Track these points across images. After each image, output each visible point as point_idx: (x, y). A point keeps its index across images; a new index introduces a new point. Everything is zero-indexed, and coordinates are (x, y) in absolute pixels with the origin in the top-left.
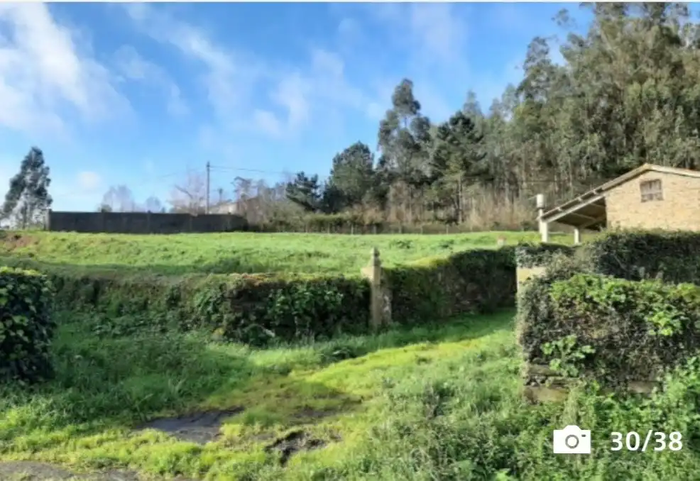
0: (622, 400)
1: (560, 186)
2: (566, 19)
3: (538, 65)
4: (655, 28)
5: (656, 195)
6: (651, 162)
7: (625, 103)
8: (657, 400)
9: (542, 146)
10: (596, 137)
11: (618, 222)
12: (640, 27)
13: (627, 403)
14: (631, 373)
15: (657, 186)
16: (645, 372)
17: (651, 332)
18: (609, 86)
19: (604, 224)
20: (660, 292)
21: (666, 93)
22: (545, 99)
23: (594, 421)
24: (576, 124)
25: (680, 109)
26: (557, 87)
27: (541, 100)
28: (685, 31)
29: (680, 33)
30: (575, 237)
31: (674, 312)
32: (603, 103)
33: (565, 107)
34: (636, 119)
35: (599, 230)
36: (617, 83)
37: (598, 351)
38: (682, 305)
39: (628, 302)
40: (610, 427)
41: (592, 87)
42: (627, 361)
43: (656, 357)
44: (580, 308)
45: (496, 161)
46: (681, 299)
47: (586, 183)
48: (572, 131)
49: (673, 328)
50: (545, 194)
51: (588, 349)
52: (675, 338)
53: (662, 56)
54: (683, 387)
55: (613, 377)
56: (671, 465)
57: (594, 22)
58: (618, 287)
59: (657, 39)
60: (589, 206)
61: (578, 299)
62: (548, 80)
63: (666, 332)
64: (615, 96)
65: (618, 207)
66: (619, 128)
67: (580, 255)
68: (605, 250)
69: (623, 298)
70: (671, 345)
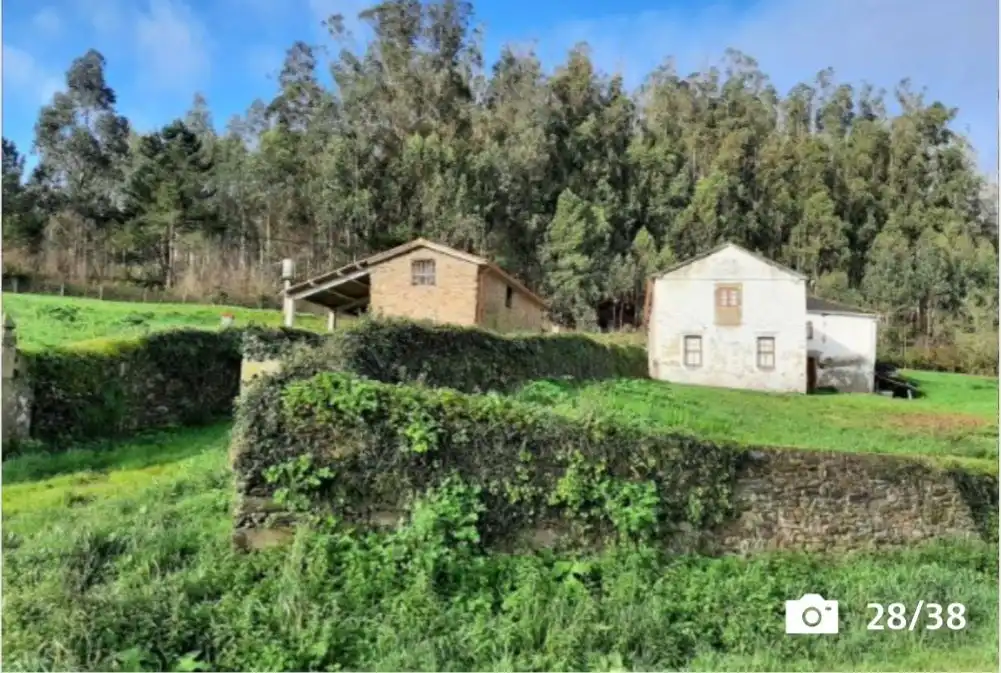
0: (362, 537)
1: (316, 252)
2: (340, 29)
3: (299, 81)
4: (445, 72)
5: (428, 279)
6: (426, 237)
7: (404, 158)
8: (402, 532)
9: (296, 195)
10: (366, 195)
11: (381, 308)
12: (428, 65)
13: (367, 540)
14: (376, 501)
15: (431, 267)
16: (392, 499)
17: (403, 448)
18: (385, 130)
19: (364, 309)
20: (419, 399)
21: (450, 155)
22: (304, 130)
23: (325, 568)
24: (343, 174)
25: (463, 177)
26: (322, 116)
27: (300, 131)
28: (476, 84)
29: (471, 84)
30: (328, 323)
31: (432, 423)
32: (378, 151)
33: (330, 146)
34: (415, 181)
35: (356, 314)
36: (397, 130)
37: (337, 476)
38: (441, 414)
39: (380, 410)
40: (343, 574)
41: (366, 127)
42: (372, 486)
43: (406, 480)
44: (321, 416)
45: (230, 202)
46: (440, 408)
47: (350, 252)
48: (336, 181)
49: (429, 442)
50: (294, 260)
51: (325, 472)
52: (430, 455)
53: (450, 107)
54: (433, 515)
55: (354, 509)
56: (411, 614)
57: (375, 43)
58: (370, 391)
59: (445, 86)
60: (349, 283)
61: (319, 407)
62: (311, 104)
63: (419, 448)
64: (393, 147)
65: (384, 288)
66: (395, 188)
67: (331, 347)
68: (362, 342)
69: (374, 405)
70: (424, 463)
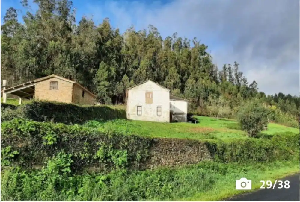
0: (29, 174)
1: (15, 78)
2: (27, 5)
3: (11, 20)
4: (63, 22)
5: (56, 87)
6: (56, 74)
7: (48, 48)
8: (44, 171)
9: (9, 58)
10: (34, 59)
11: (38, 97)
12: (57, 20)
13: (31, 175)
14: (34, 161)
15: (56, 84)
16: (40, 160)
17: (45, 143)
18: (42, 39)
19: (32, 97)
20: (50, 127)
21: (64, 48)
22: (13, 37)
23: (15, 185)
24: (26, 52)
25: (69, 55)
26: (19, 33)
27: (11, 37)
28: (73, 27)
29: (72, 27)
30: (20, 102)
31: (55, 135)
32: (39, 45)
33: (21, 43)
34: (52, 55)
35: (29, 99)
36: (46, 39)
37: (20, 153)
38: (58, 132)
39: (36, 131)
40: (22, 186)
41: (35, 38)
42: (33, 156)
43: (45, 154)
44: (14, 133)
46: (58, 130)
47: (28, 78)
48: (24, 54)
49: (54, 141)
50: (7, 80)
51: (16, 152)
52: (54, 145)
53: (64, 33)
54: (54, 164)
55: (26, 164)
56: (46, 198)
57: (39, 10)
58: (32, 125)
59: (63, 27)
60: (27, 88)
61: (14, 130)
62: (15, 28)
63: (50, 143)
64: (44, 44)
65: (40, 90)
66: (45, 58)
67: (19, 110)
68: (31, 108)
69: (34, 129)
70: (52, 148)
